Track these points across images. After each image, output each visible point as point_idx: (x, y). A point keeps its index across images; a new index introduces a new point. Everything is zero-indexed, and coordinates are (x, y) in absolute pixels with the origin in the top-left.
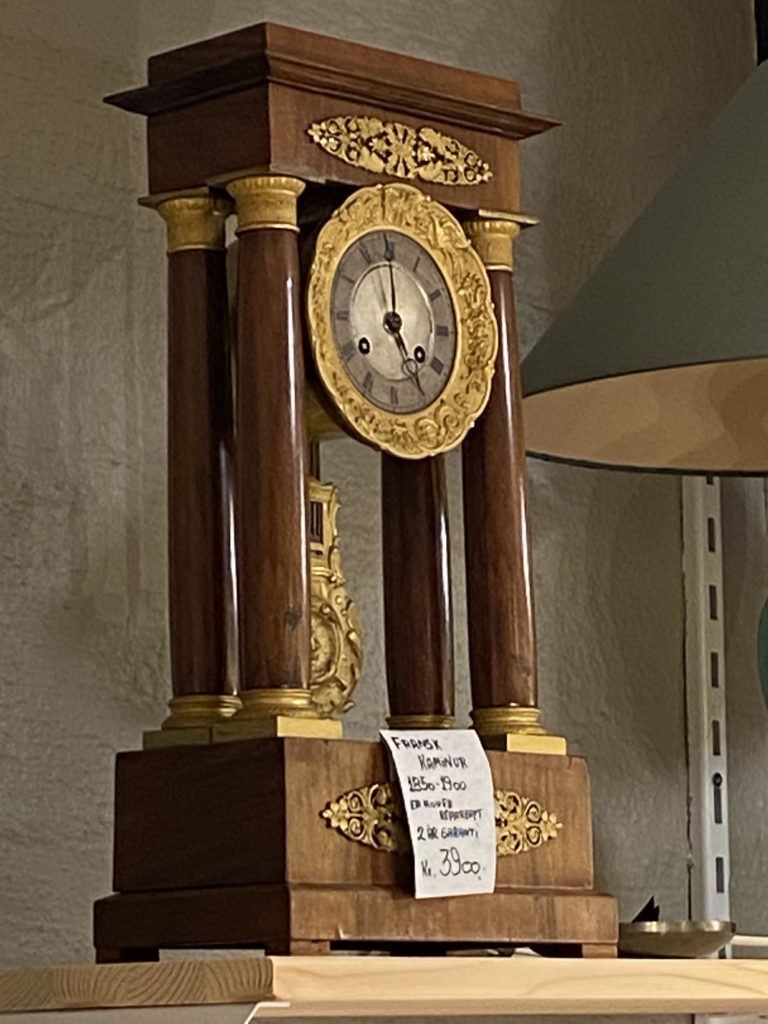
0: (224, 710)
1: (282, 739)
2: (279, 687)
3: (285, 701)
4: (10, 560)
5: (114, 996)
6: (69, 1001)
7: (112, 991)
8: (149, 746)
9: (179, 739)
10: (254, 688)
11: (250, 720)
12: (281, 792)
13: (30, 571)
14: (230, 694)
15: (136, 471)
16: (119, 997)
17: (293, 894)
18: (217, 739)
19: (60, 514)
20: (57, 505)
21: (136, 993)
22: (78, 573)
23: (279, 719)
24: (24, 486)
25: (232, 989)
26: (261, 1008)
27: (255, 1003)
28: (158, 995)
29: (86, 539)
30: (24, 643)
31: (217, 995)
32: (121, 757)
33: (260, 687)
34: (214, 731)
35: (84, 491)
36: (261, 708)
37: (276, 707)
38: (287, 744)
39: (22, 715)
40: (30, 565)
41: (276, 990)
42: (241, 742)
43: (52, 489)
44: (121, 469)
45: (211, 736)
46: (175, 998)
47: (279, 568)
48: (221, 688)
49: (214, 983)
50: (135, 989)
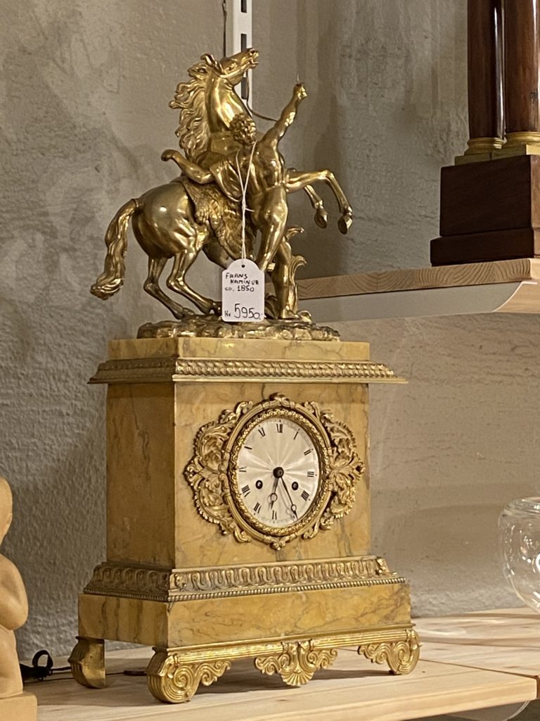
0: (495, 145)
1: (529, 156)
2: (527, 131)
3: (530, 138)
4: (376, 84)
5: (446, 281)
6: (423, 285)
7: (445, 279)
8: (459, 164)
9: (474, 159)
10: (513, 132)
11: (512, 147)
12: (529, 182)
13: (386, 91)
14: (499, 137)
15: (437, 42)
16: (448, 283)
17: (535, 232)
18: (494, 158)
19: (401, 62)
20: (398, 57)
21: (457, 279)
22: (408, 92)
23: (527, 146)
24: (383, 47)
25: (509, 276)
26: (523, 285)
27: (521, 282)
28: (469, 280)
29: (412, 75)
30: (383, 126)
31: (501, 278)
32: (443, 169)
33: (517, 131)
34: (493, 155)
35: (411, 51)
36: (517, 141)
37: (524, 141)
38: (532, 158)
39: (382, 161)
40: (385, 87)
41: (532, 275)
42: (507, 158)
43: (397, 49)
44: (429, 40)
45: (491, 156)
46: (478, 281)
47: (527, 70)
48: (494, 134)
49: (499, 272)
50: (458, 277)
